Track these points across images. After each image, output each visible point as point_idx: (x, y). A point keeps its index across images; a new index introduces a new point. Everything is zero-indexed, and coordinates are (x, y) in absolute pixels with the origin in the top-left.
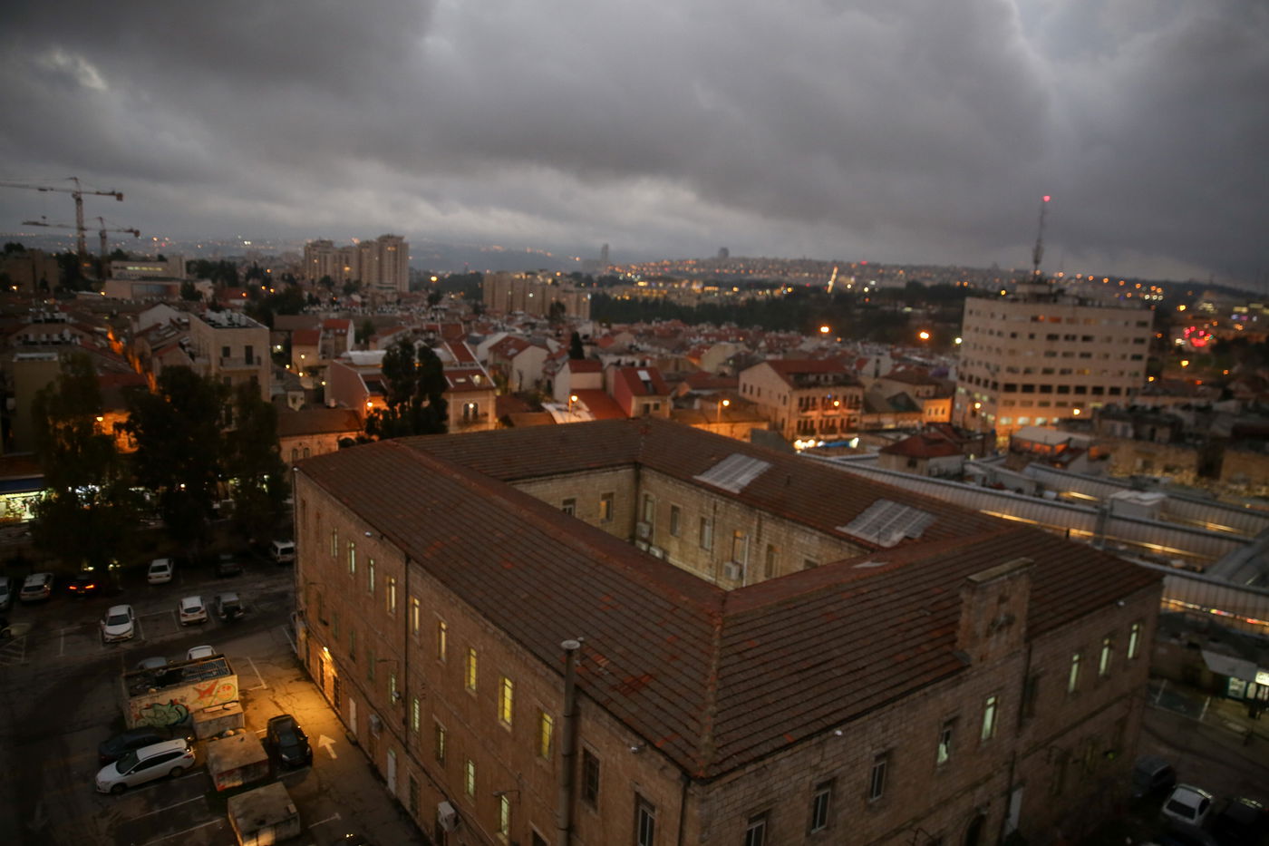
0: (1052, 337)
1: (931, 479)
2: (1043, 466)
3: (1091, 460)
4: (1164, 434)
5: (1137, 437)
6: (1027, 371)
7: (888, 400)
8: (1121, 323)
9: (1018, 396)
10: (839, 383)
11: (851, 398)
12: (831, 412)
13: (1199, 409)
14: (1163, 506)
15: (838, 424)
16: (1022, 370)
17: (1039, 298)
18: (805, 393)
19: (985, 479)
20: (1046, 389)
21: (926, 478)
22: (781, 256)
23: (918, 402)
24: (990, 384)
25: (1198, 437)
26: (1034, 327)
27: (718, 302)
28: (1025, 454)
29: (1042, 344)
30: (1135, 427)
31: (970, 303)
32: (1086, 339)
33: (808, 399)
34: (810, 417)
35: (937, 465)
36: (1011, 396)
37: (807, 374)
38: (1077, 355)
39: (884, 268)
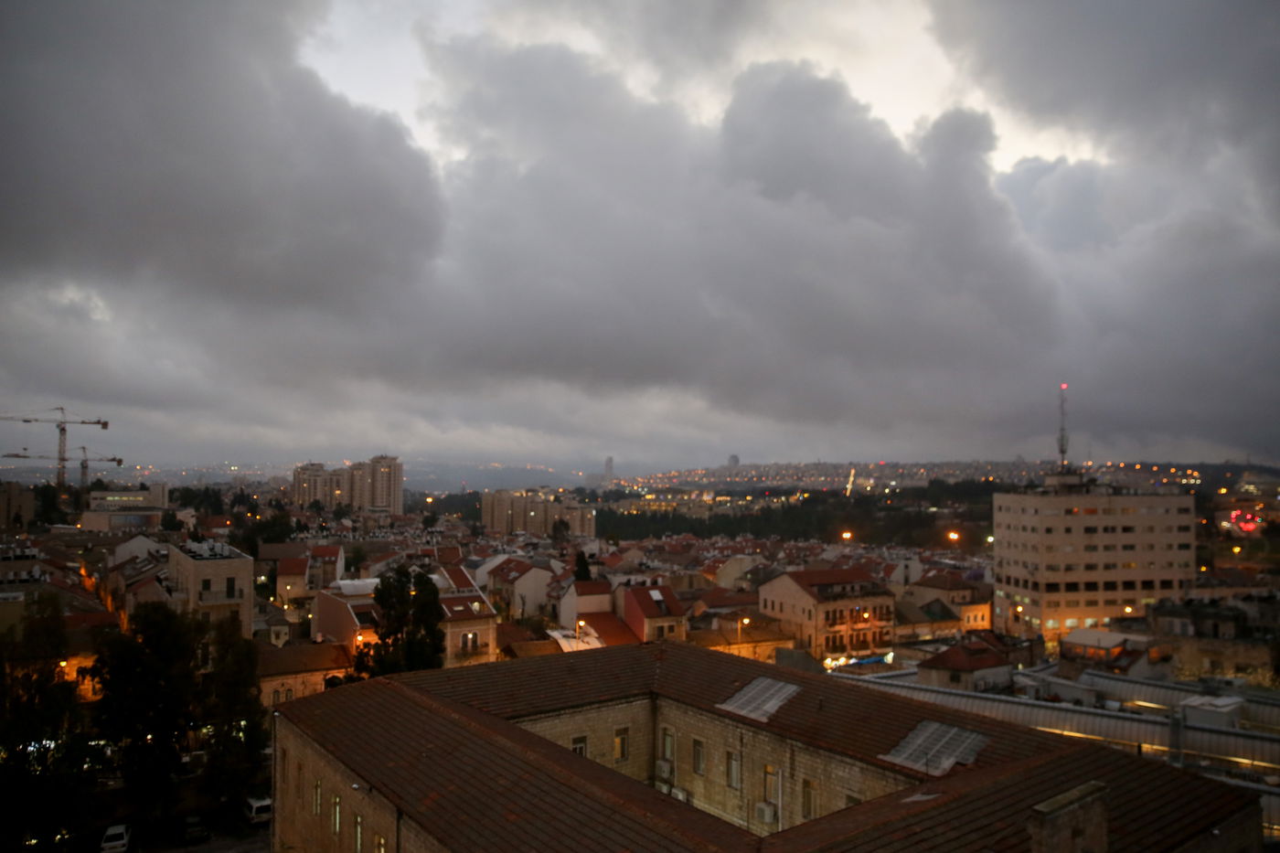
0: (1090, 530)
1: (979, 694)
2: (1100, 673)
3: (1152, 663)
4: (1228, 629)
5: (1199, 634)
6: (1069, 568)
7: (922, 608)
8: (1161, 511)
9: (1062, 596)
10: (866, 593)
11: (881, 608)
12: (861, 626)
13: (1262, 600)
14: (1242, 712)
15: (869, 637)
16: (1062, 567)
17: (1070, 489)
18: (831, 606)
19: (1037, 691)
20: (1091, 586)
21: (973, 694)
22: (795, 461)
23: (955, 609)
24: (1030, 585)
25: (1266, 630)
26: (1069, 521)
27: (731, 513)
28: (1078, 660)
29: (1079, 538)
30: (1195, 624)
31: (999, 499)
32: (1126, 529)
33: (835, 612)
34: (839, 631)
35: (983, 678)
36: (1054, 597)
37: (831, 585)
38: (1119, 547)
39: (904, 467)
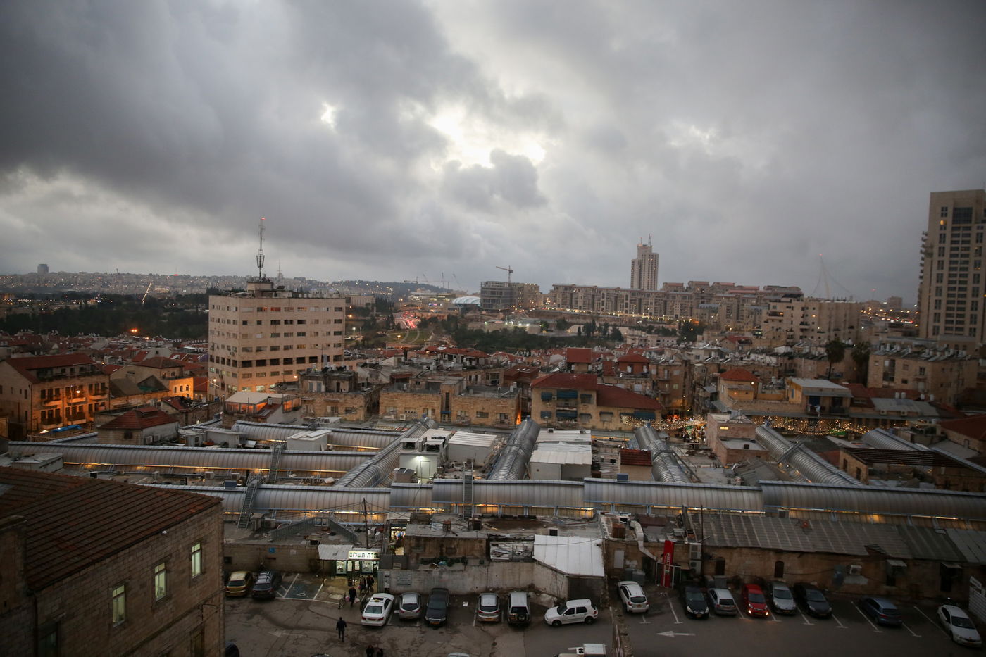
0: (275, 322)
1: (147, 447)
2: (250, 423)
3: (285, 412)
4: (345, 386)
5: (328, 390)
6: (259, 350)
7: (139, 384)
8: (324, 309)
9: (254, 370)
10: (84, 373)
11: (97, 385)
12: (75, 400)
13: (372, 366)
14: (329, 439)
15: (86, 409)
16: (254, 349)
17: (263, 293)
18: (47, 386)
19: (197, 439)
20: (275, 362)
21: (142, 447)
23: (164, 383)
24: (231, 362)
25: (369, 385)
26: (260, 316)
28: (235, 414)
29: (267, 328)
30: (325, 384)
31: (213, 300)
32: (300, 322)
33: (51, 391)
34: (56, 406)
35: (152, 434)
36: (248, 370)
37: (51, 369)
38: (295, 334)
